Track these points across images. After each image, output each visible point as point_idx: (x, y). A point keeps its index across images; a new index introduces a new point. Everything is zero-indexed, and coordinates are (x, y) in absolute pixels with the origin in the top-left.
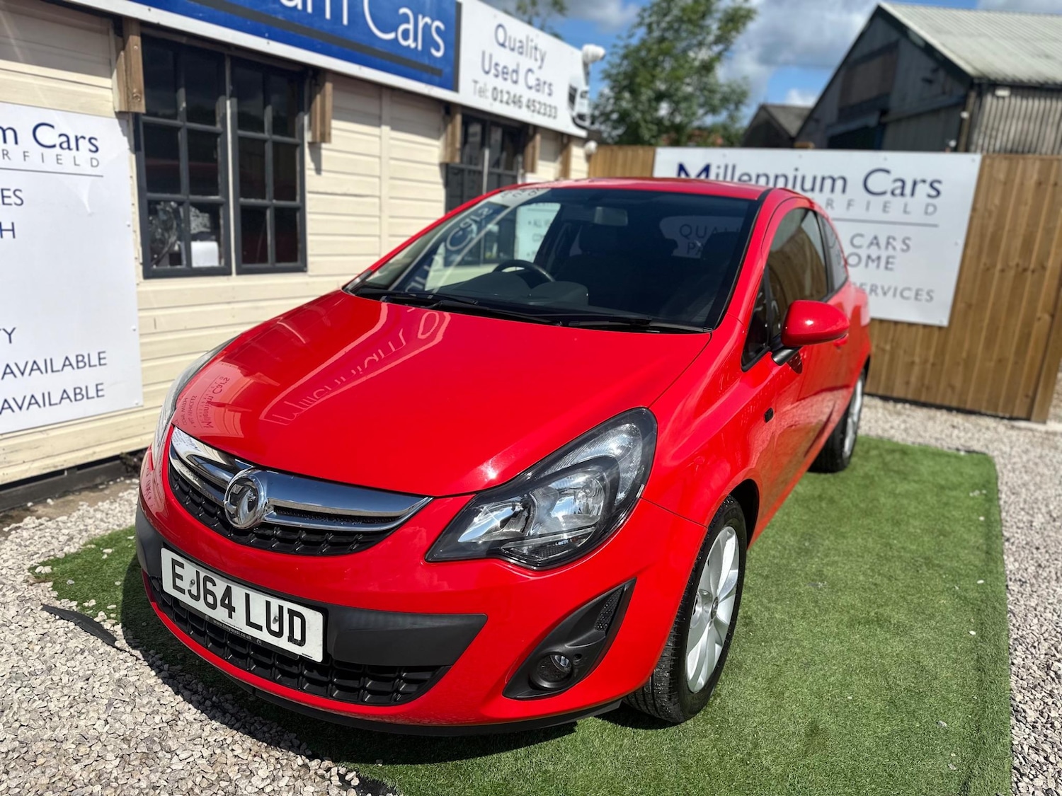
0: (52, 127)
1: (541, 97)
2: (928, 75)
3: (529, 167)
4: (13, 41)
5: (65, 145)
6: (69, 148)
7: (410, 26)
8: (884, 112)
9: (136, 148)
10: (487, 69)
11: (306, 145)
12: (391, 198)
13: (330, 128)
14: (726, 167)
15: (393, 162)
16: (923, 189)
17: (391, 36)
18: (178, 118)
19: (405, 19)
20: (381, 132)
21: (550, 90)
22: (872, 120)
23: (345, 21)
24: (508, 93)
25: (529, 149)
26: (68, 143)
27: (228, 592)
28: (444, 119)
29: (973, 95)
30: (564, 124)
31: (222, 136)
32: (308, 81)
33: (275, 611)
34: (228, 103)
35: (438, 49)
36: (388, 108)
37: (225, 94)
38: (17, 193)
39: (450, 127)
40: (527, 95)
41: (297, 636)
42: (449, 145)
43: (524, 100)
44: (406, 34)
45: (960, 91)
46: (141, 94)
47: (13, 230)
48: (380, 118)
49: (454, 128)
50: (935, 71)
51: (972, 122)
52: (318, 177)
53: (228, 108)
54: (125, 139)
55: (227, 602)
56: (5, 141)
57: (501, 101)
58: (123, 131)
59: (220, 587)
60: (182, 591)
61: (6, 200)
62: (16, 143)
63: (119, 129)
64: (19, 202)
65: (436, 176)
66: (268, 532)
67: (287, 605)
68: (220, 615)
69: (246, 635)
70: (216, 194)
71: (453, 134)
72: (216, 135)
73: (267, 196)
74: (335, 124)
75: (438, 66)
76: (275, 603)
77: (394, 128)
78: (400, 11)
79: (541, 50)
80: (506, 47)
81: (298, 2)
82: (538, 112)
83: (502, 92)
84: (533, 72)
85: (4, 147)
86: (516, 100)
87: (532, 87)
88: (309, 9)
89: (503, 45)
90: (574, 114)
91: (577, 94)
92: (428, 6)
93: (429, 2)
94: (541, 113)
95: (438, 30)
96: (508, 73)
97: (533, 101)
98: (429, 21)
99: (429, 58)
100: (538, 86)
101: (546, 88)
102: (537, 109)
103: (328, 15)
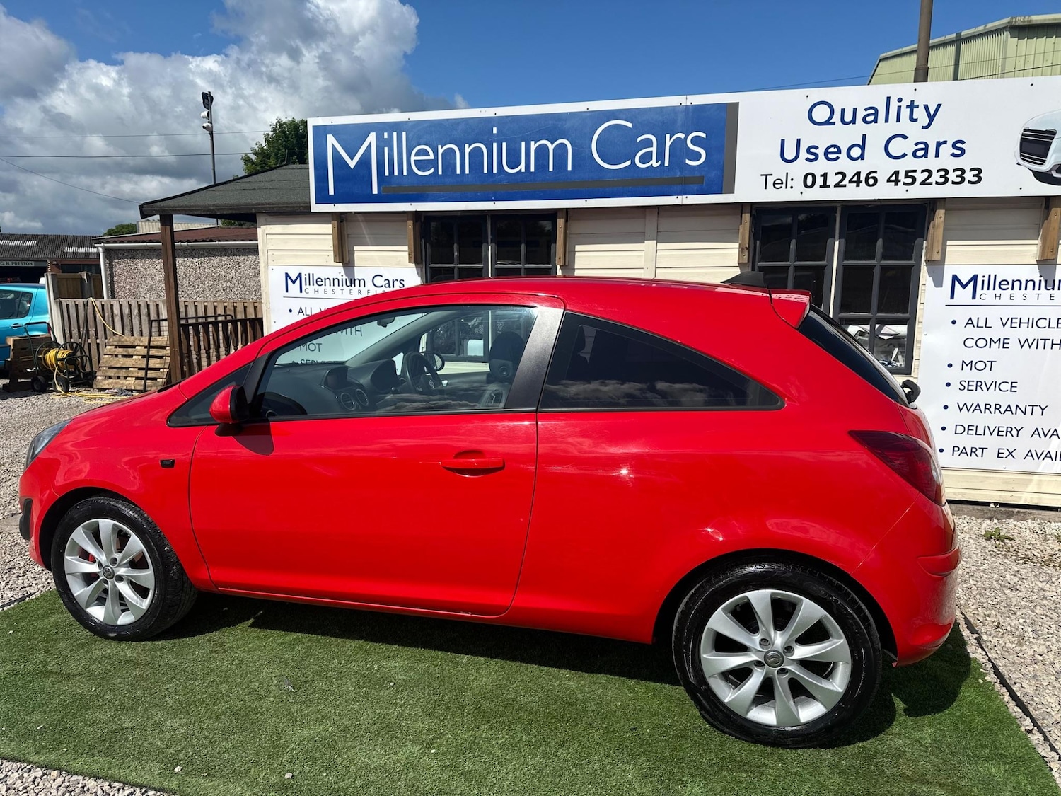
0: (381, 276)
1: (932, 163)
4: (367, 236)
5: (387, 285)
7: (654, 149)
10: (790, 156)
17: (628, 163)
18: (453, 262)
19: (648, 143)
20: (645, 246)
21: (959, 149)
23: (570, 168)
24: (841, 173)
30: (1011, 186)
34: (490, 247)
35: (696, 158)
36: (651, 223)
37: (487, 242)
43: (883, 175)
44: (646, 158)
48: (643, 234)
49: (743, 228)
53: (490, 251)
54: (420, 278)
56: (360, 286)
57: (828, 186)
58: (418, 273)
62: (365, 286)
63: (416, 272)
71: (743, 236)
72: (480, 269)
75: (697, 174)
78: (639, 139)
79: (926, 107)
80: (834, 123)
81: (522, 167)
82: (923, 183)
83: (825, 176)
84: (905, 137)
85: (359, 288)
86: (863, 178)
87: (904, 155)
88: (533, 169)
89: (828, 123)
90: (1044, 168)
91: (1052, 138)
92: (679, 123)
93: (680, 118)
94: (931, 184)
95: (696, 141)
96: (839, 152)
97: (907, 172)
98: (682, 136)
99: (682, 170)
100: (922, 150)
101: (946, 150)
102: (919, 180)
103: (551, 169)
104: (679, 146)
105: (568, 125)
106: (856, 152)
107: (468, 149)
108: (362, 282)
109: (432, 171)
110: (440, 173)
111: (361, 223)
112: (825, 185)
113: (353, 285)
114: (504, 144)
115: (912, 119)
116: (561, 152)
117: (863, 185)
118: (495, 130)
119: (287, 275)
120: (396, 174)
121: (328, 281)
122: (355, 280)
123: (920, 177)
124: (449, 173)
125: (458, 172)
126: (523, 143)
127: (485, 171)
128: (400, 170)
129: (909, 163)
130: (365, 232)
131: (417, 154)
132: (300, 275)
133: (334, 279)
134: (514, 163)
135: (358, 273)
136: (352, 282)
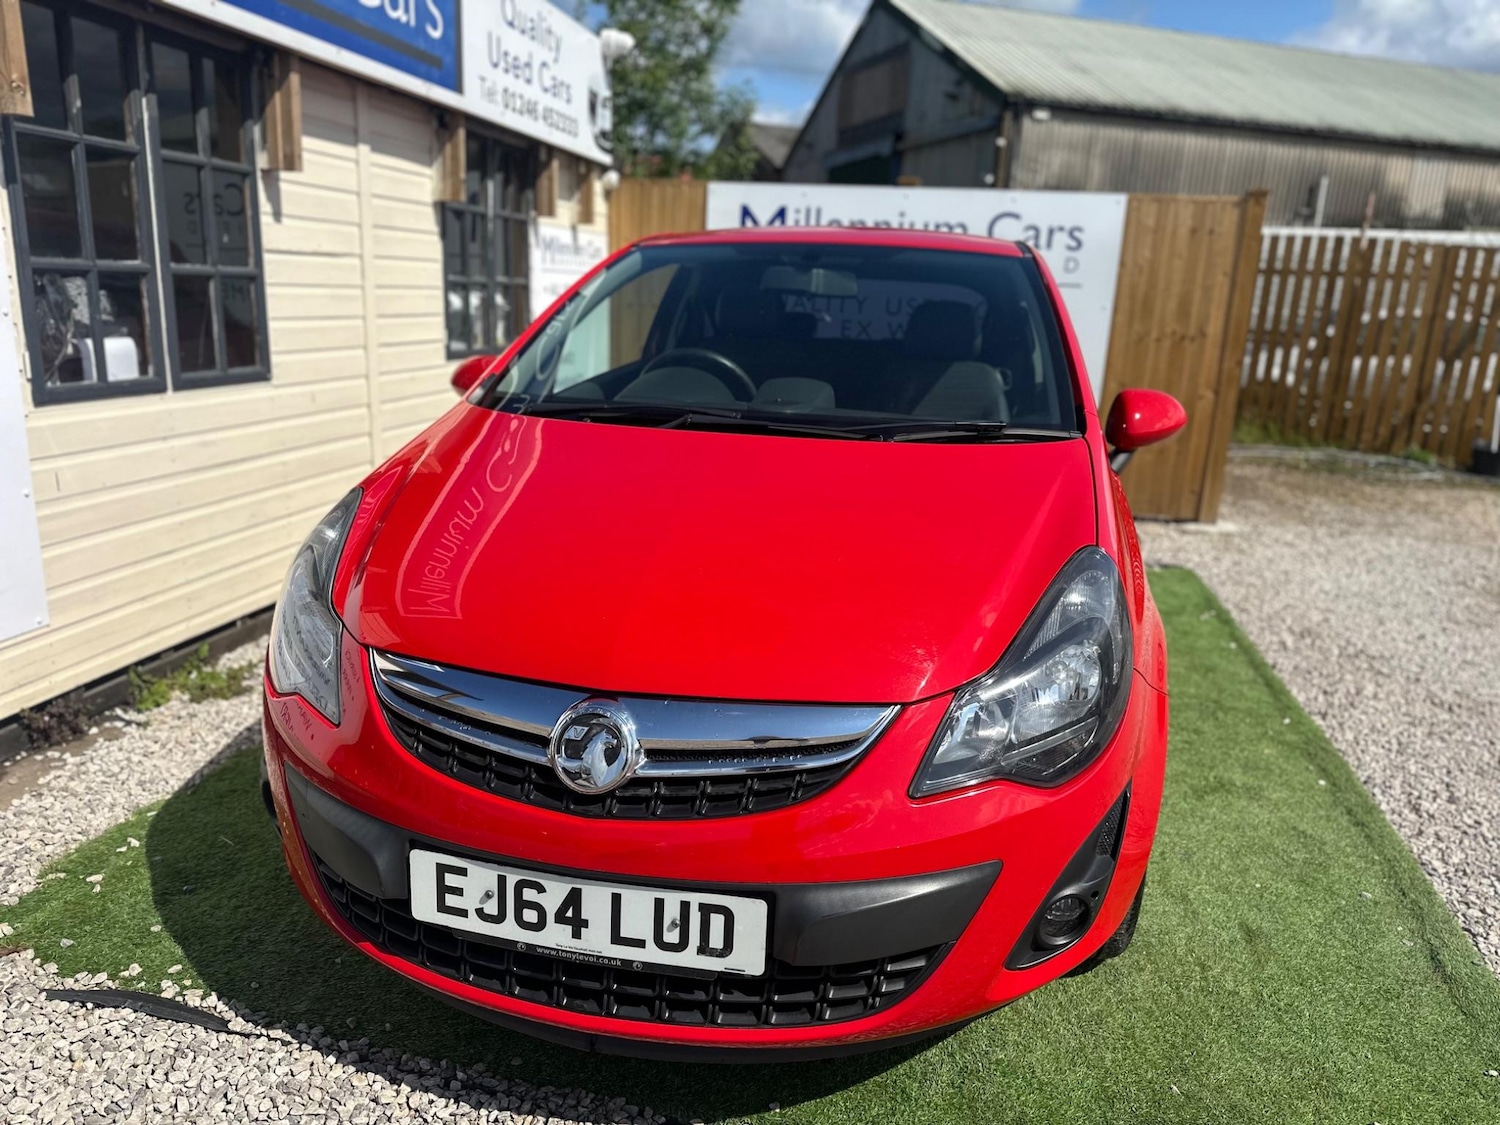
1: (558, 105)
2: (951, 88)
3: (545, 208)
8: (899, 137)
9: (7, 179)
11: (259, 174)
12: (378, 257)
13: (300, 149)
14: (808, 212)
15: (376, 201)
16: (1061, 239)
18: (70, 127)
20: (358, 154)
21: (569, 94)
22: (885, 147)
24: (521, 97)
25: (543, 181)
27: (574, 898)
28: (437, 134)
29: (1008, 117)
30: (585, 144)
31: (138, 158)
32: (255, 70)
33: (672, 912)
34: (144, 102)
35: (435, 27)
36: (368, 117)
37: (140, 88)
39: (448, 148)
40: (545, 101)
41: (716, 940)
42: (449, 174)
43: (540, 108)
45: (991, 110)
46: (24, 83)
48: (356, 131)
49: (455, 149)
50: (959, 83)
51: (1012, 150)
52: (277, 226)
53: (145, 110)
55: (569, 914)
57: (514, 110)
59: (554, 893)
60: (463, 913)
65: (429, 221)
66: (644, 792)
67: (695, 899)
68: (555, 937)
69: (610, 959)
70: (135, 257)
71: (455, 158)
72: (130, 155)
73: (209, 259)
74: (308, 143)
75: (437, 53)
76: (673, 900)
77: (377, 148)
79: (555, 35)
80: (515, 27)
82: (555, 126)
83: (514, 96)
84: (547, 67)
86: (532, 108)
87: (548, 90)
89: (512, 24)
90: (596, 130)
91: (598, 101)
96: (520, 67)
97: (550, 110)
99: (425, 39)
100: (555, 88)
117: (531, 116)
123: (556, 119)
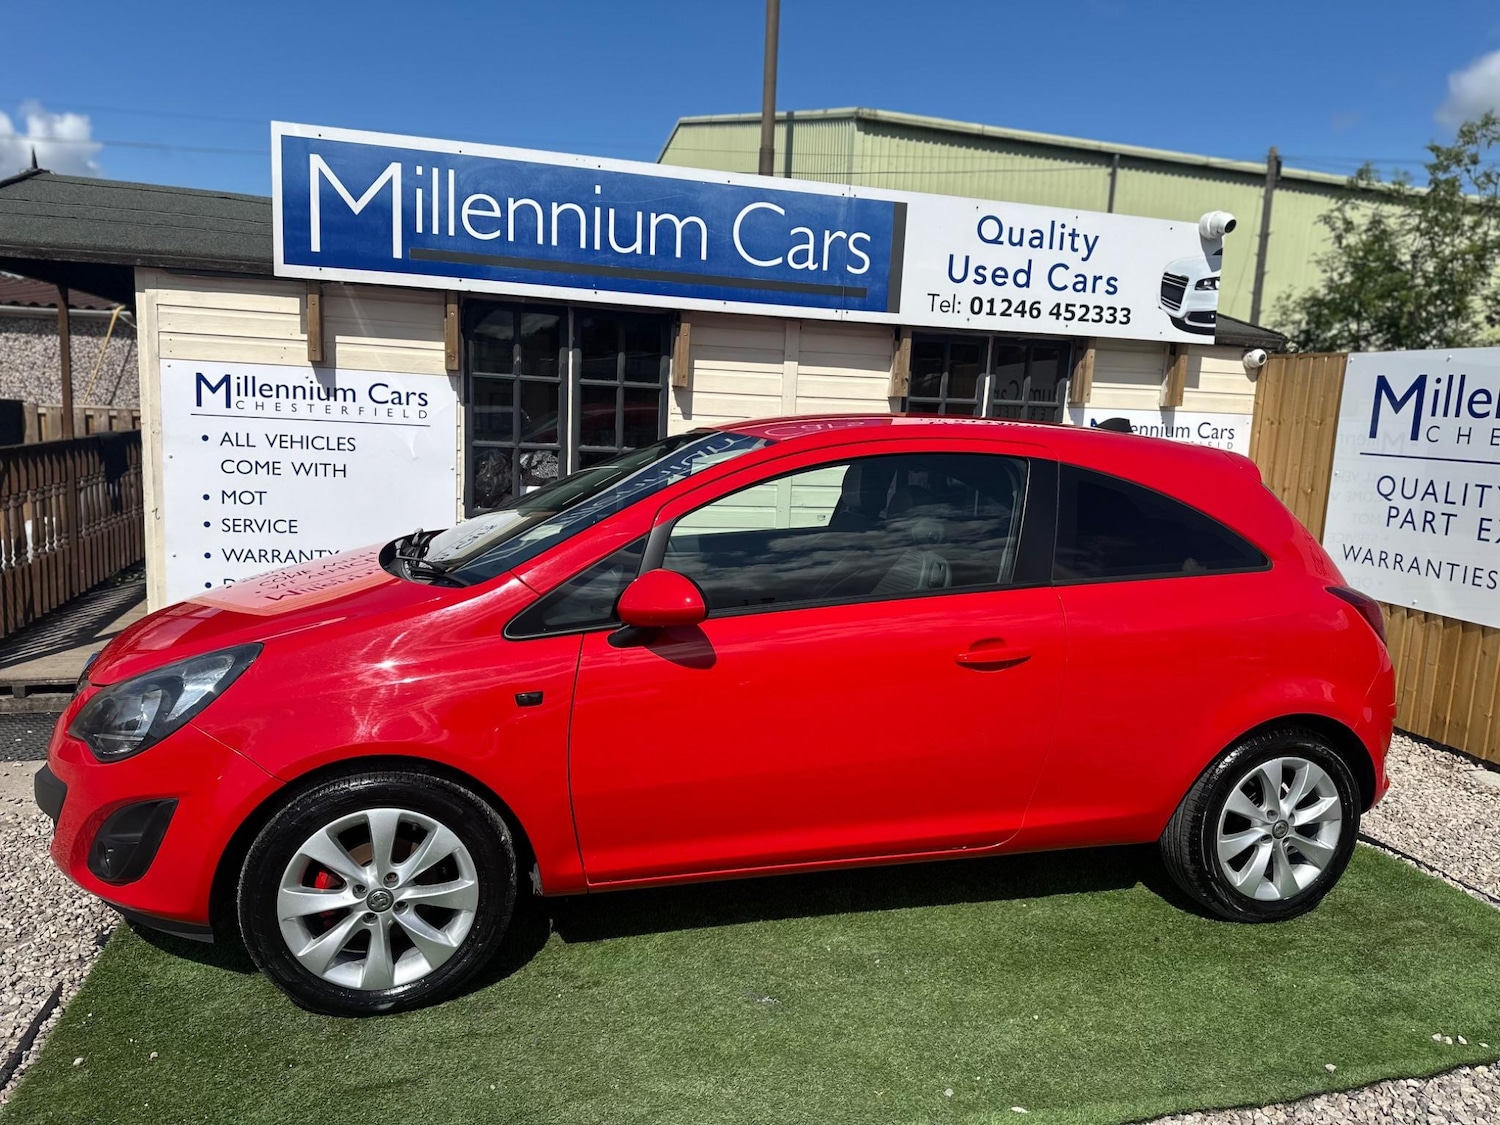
0: (387, 386)
1: (1089, 298)
3: (1077, 393)
4: (360, 321)
5: (396, 401)
6: (400, 403)
7: (810, 247)
9: (466, 400)
10: (958, 275)
11: (671, 388)
13: (694, 368)
15: (804, 401)
17: (779, 260)
18: (512, 371)
20: (784, 368)
21: (1112, 286)
23: (704, 257)
24: (1007, 301)
25: (1079, 370)
26: (398, 399)
28: (891, 345)
30: (1152, 330)
31: (562, 386)
32: (673, 323)
35: (859, 263)
36: (793, 340)
37: (568, 346)
38: (351, 441)
39: (900, 354)
42: (898, 376)
43: (1046, 307)
44: (801, 257)
47: (344, 471)
48: (783, 353)
49: (903, 354)
52: (686, 421)
53: (571, 358)
54: (455, 394)
56: (345, 400)
58: (452, 386)
61: (341, 447)
62: (354, 401)
63: (448, 385)
64: (352, 448)
70: (552, 441)
71: (903, 362)
72: (555, 385)
73: (615, 443)
75: (859, 285)
77: (806, 363)
78: (793, 232)
79: (1086, 236)
80: (1001, 243)
81: (638, 246)
82: (1081, 319)
83: (991, 302)
84: (1067, 268)
85: (344, 404)
86: (1027, 308)
87: (1065, 287)
88: (652, 252)
89: (996, 241)
90: (1179, 314)
91: (1185, 285)
92: (841, 218)
93: (842, 212)
94: (1087, 320)
95: (859, 243)
96: (1006, 276)
97: (1067, 305)
98: (843, 235)
99: (842, 278)
100: (1081, 284)
101: (1102, 285)
102: (1077, 316)
103: (678, 254)
104: (839, 246)
105: (702, 199)
106: (1022, 278)
107: (556, 210)
108: (349, 394)
109: (497, 234)
110: (511, 238)
111: (351, 300)
112: (991, 313)
113: (332, 399)
114: (612, 212)
115: (1074, 249)
116: (692, 231)
117: (1027, 315)
118: (598, 190)
119: (200, 378)
120: (435, 231)
121: (282, 391)
122: (336, 390)
123: (1079, 312)
124: (526, 241)
125: (540, 241)
126: (640, 215)
127: (583, 245)
128: (444, 226)
129: (1068, 296)
130: (357, 314)
131: (473, 206)
132: (227, 379)
133: (295, 388)
134: (626, 239)
135: (342, 379)
136: (331, 392)
